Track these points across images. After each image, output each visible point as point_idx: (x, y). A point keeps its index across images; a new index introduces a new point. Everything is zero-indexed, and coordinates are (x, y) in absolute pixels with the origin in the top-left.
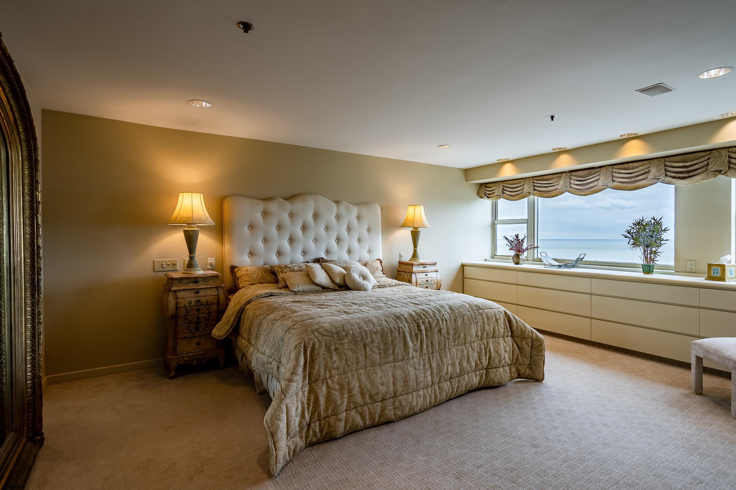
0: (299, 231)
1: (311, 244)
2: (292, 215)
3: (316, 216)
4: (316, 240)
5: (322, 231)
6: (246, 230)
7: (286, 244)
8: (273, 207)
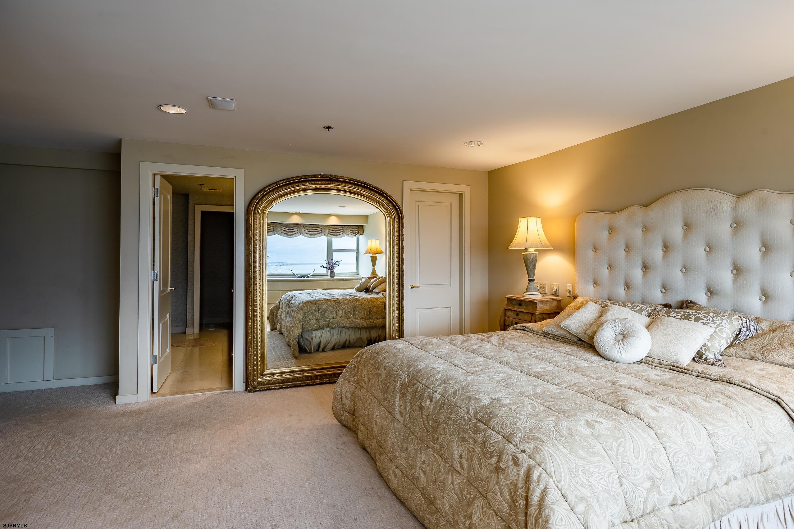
0: (658, 254)
1: (677, 276)
2: (646, 229)
3: (688, 227)
4: (686, 269)
5: (700, 252)
6: (591, 253)
7: (637, 273)
8: (621, 219)
